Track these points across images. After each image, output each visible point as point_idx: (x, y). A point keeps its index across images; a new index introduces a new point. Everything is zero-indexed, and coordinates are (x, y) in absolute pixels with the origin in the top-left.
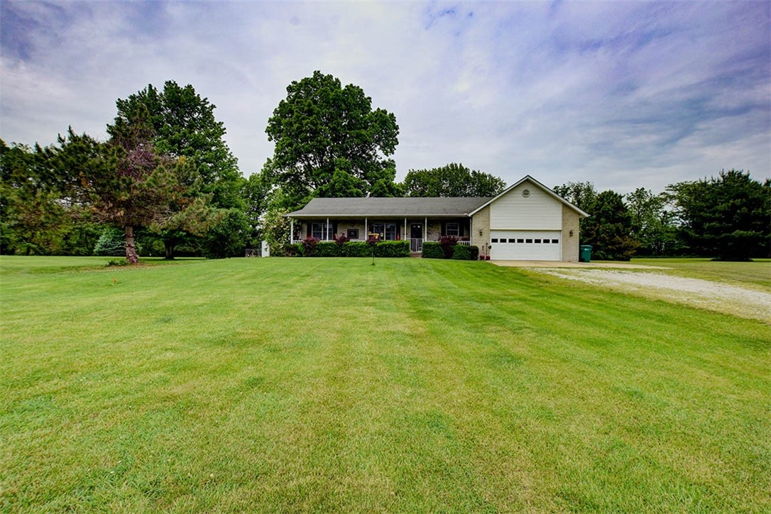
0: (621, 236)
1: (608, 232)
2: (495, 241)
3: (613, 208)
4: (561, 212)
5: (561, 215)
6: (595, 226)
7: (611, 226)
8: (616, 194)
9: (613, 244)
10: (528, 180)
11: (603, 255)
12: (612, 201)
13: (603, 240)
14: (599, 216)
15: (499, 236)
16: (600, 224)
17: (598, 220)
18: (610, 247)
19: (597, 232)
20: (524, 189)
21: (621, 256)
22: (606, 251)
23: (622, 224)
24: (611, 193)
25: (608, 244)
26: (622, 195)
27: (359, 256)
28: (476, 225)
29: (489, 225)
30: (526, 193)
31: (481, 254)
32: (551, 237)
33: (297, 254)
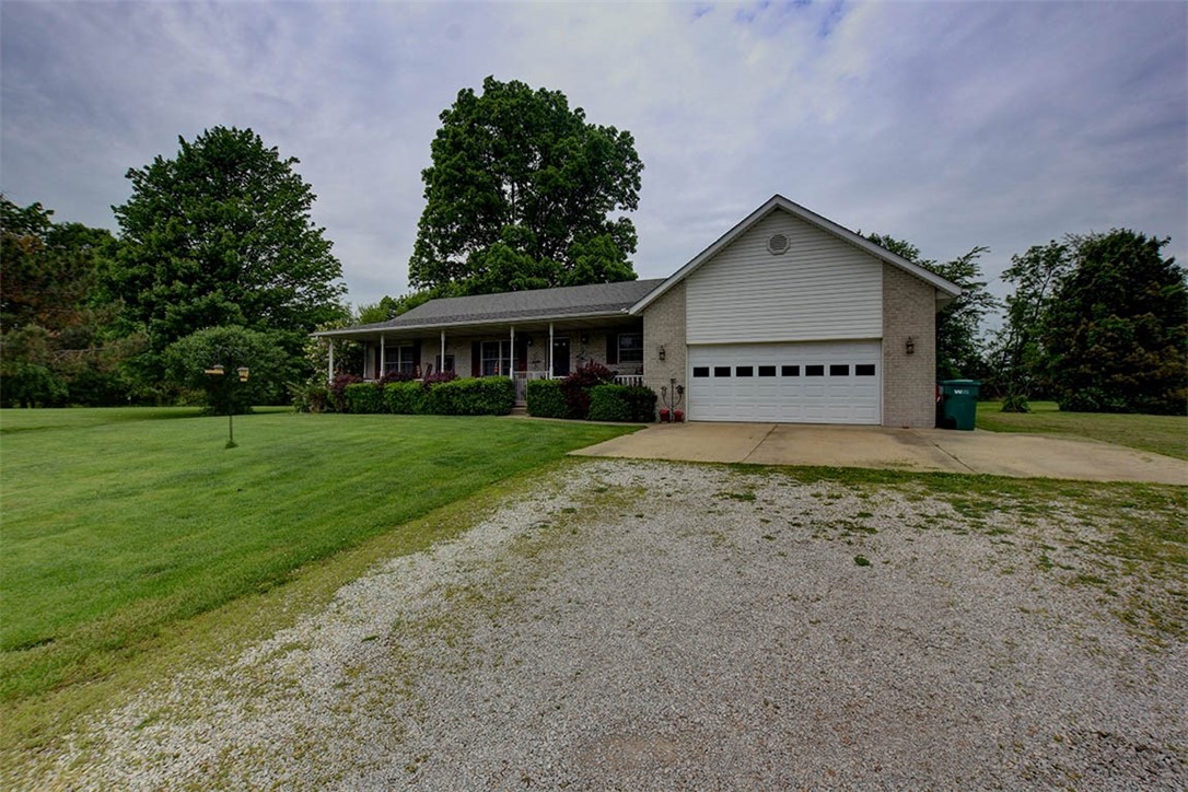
0: (1152, 346)
1: (1111, 339)
2: (701, 372)
3: (1130, 274)
4: (879, 286)
5: (879, 296)
6: (1076, 323)
7: (1121, 322)
8: (1142, 239)
9: (1129, 369)
10: (778, 209)
11: (1099, 399)
12: (1125, 256)
13: (1096, 361)
14: (1089, 298)
15: (712, 361)
16: (1090, 319)
17: (1085, 310)
18: (1119, 377)
19: (1082, 339)
20: (771, 236)
21: (1154, 400)
22: (1106, 387)
23: (1158, 314)
24: (1125, 237)
25: (1112, 371)
26: (1160, 239)
27: (408, 413)
28: (653, 336)
29: (683, 334)
30: (778, 244)
31: (661, 406)
32: (852, 358)
33: (326, 408)
